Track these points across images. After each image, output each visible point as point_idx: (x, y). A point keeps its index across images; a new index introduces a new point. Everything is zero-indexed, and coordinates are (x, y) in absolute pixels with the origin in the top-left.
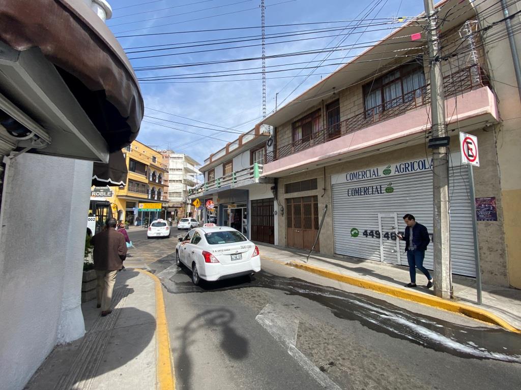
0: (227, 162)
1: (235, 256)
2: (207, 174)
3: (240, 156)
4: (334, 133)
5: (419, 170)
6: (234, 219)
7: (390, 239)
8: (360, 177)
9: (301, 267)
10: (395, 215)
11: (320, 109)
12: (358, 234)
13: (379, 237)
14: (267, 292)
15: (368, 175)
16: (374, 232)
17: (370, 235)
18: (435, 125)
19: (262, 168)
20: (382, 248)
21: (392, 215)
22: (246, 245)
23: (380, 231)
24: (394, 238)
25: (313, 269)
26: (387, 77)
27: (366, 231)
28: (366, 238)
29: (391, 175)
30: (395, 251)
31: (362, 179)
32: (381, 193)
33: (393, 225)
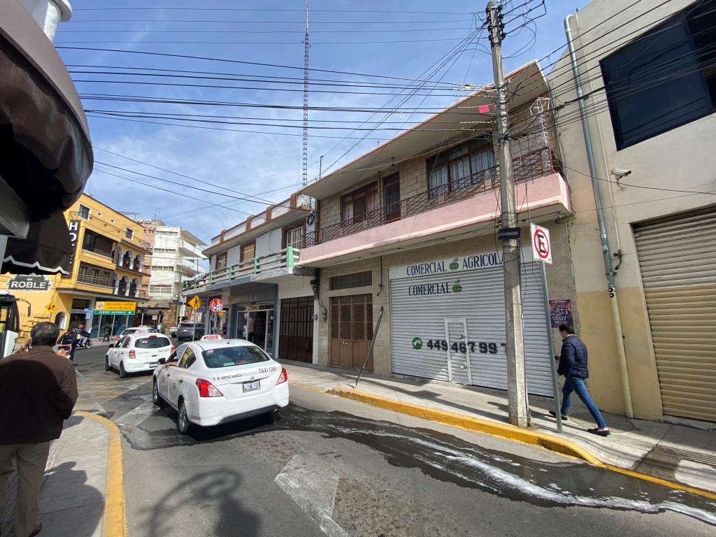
0: (247, 242)
1: (250, 384)
2: (214, 258)
3: (267, 236)
4: (393, 215)
5: (489, 266)
6: (254, 327)
7: (459, 351)
8: (424, 271)
9: (347, 395)
10: (464, 320)
11: (376, 182)
12: (421, 345)
13: (446, 349)
14: (296, 437)
15: (433, 269)
16: (440, 342)
17: (435, 346)
18: (504, 213)
19: (298, 254)
20: (449, 364)
21: (460, 320)
22: (268, 367)
23: (447, 342)
24: (463, 350)
25: (364, 397)
26: (453, 152)
27: (431, 341)
28: (431, 351)
29: (458, 270)
30: (465, 368)
31: (425, 274)
32: (448, 292)
33: (462, 333)
